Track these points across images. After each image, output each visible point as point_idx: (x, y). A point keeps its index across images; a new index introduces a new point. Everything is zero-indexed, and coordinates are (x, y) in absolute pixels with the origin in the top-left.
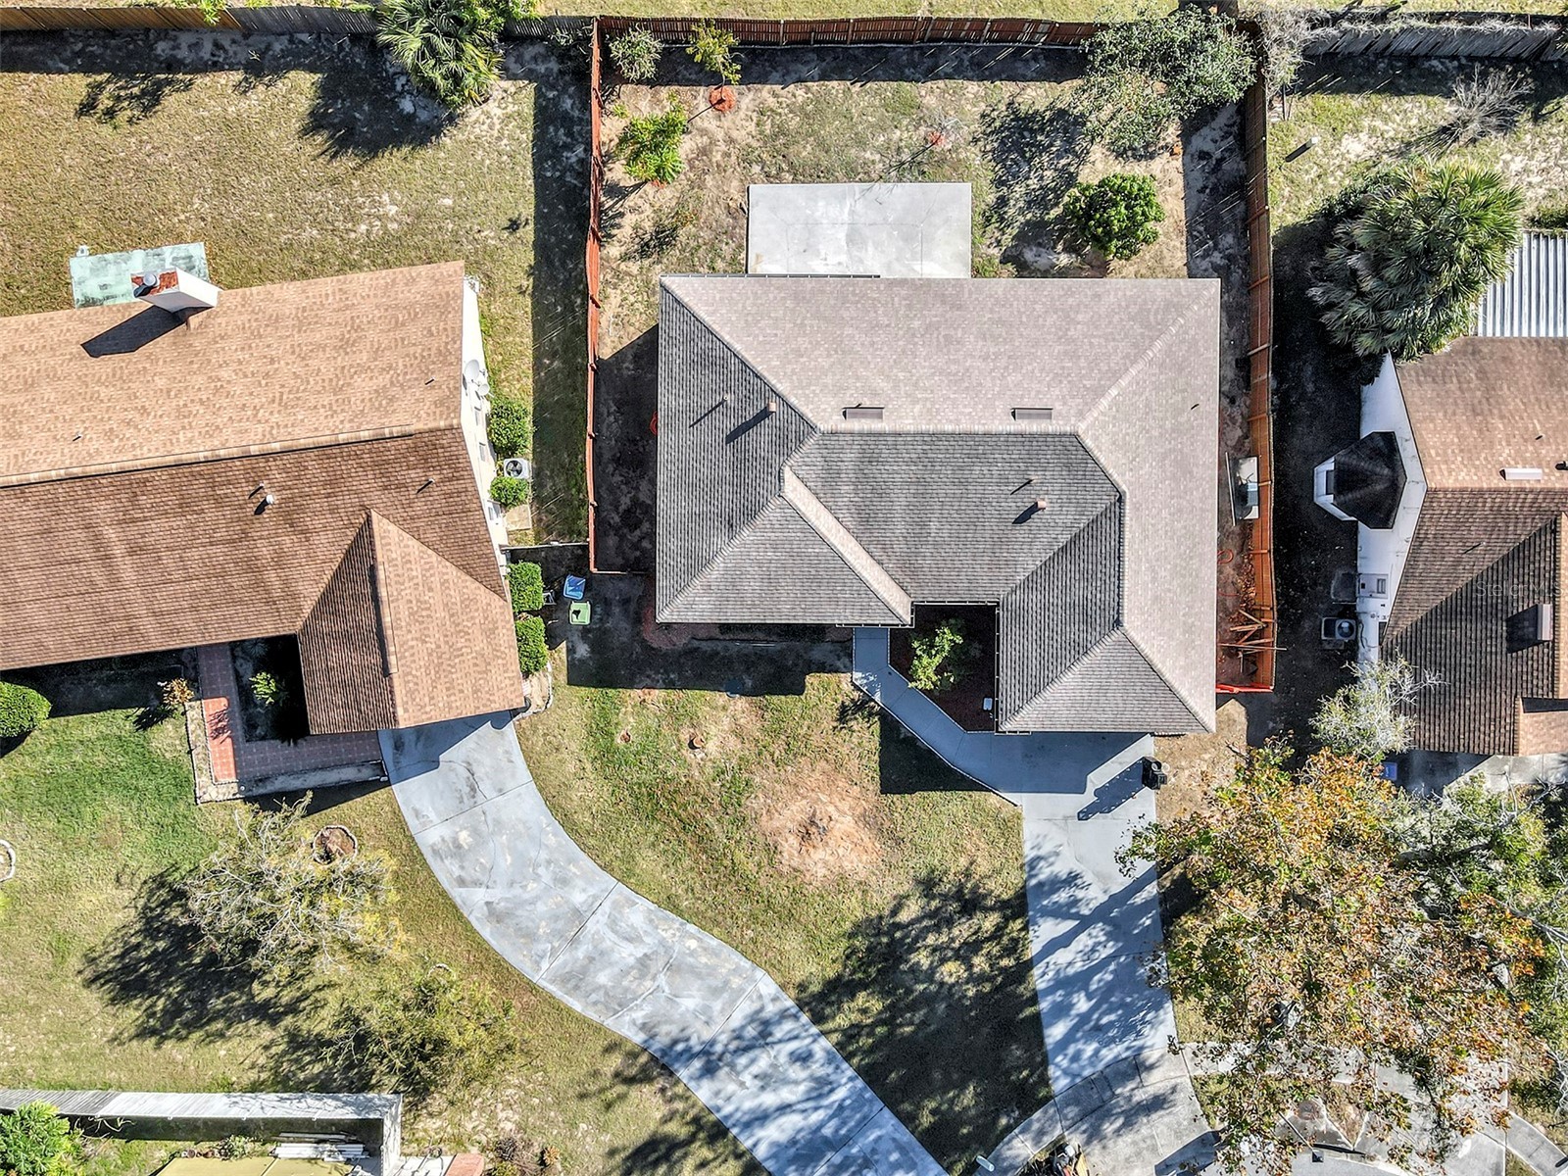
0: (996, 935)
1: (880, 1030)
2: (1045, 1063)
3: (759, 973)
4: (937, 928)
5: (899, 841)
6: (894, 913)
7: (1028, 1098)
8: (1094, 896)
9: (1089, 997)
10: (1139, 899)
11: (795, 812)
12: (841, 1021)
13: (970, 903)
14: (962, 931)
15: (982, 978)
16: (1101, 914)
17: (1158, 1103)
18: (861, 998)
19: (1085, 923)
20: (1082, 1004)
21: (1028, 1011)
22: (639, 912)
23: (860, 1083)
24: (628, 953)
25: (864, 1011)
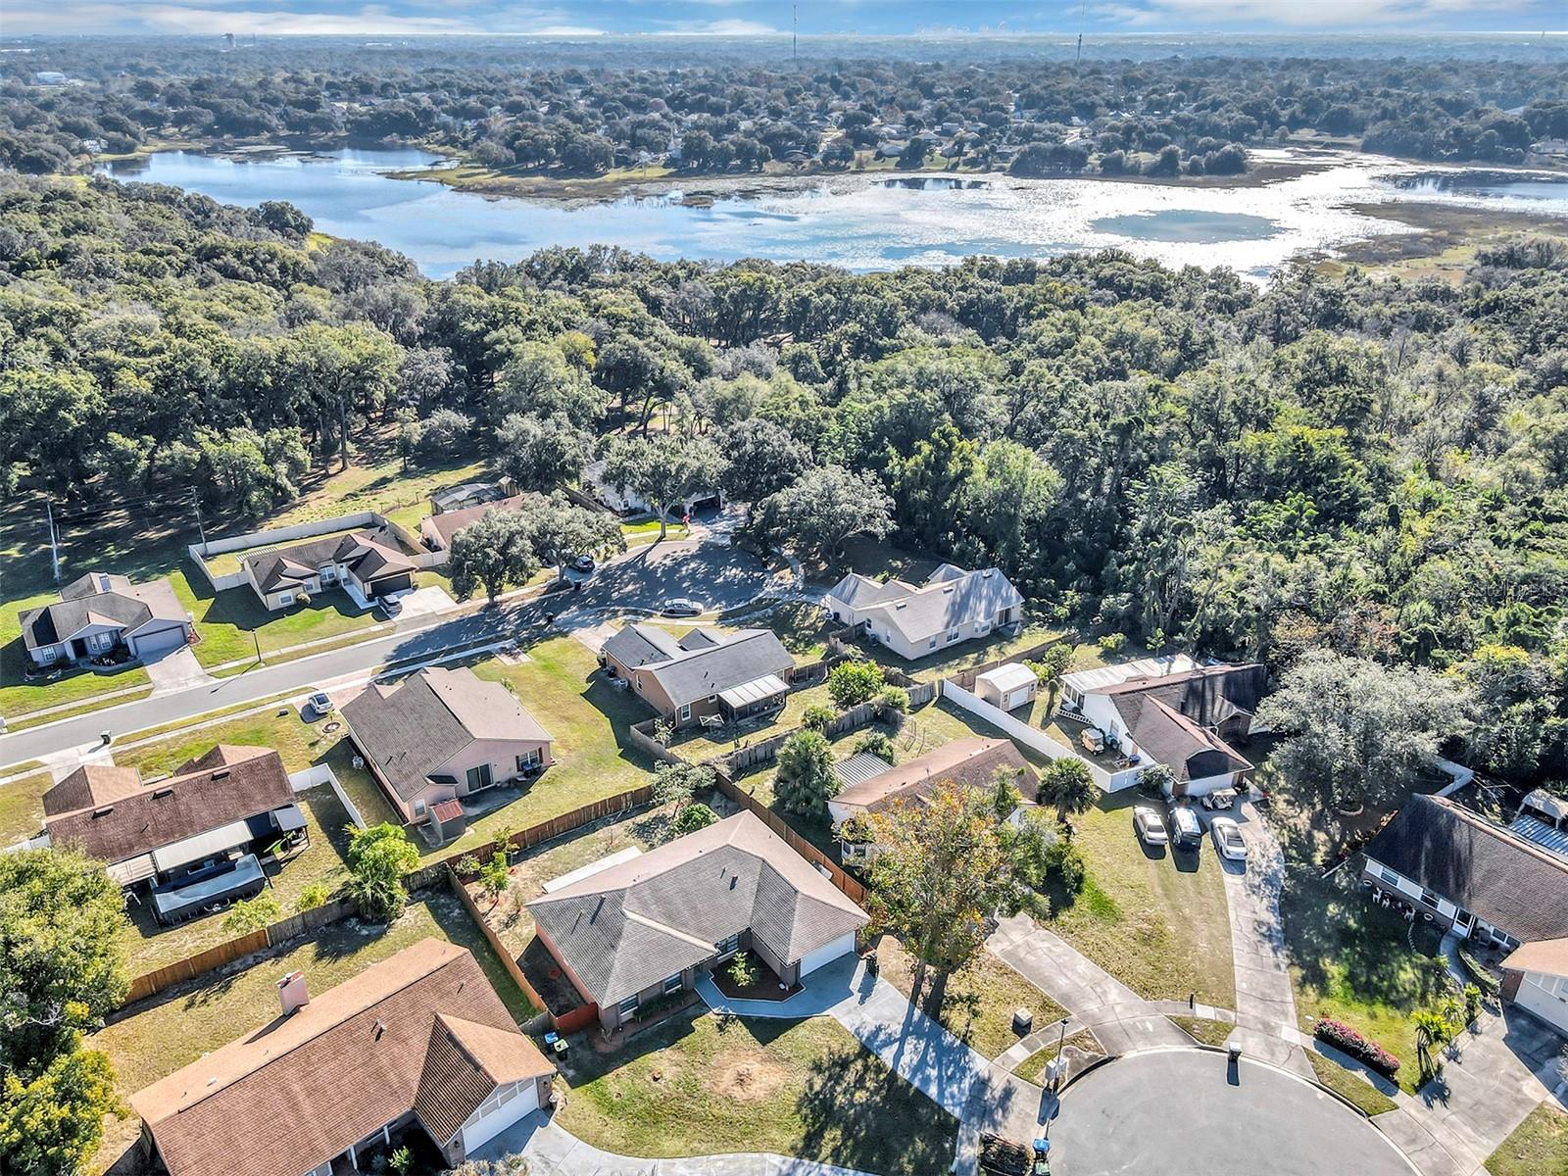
0: (866, 1068)
1: (850, 1143)
2: (941, 1108)
3: (766, 1155)
4: (837, 1083)
5: (788, 1060)
6: (811, 1089)
7: (948, 1128)
8: (896, 1029)
9: (933, 1067)
10: (916, 1017)
11: (728, 1077)
12: (826, 1151)
13: (844, 1064)
14: (850, 1077)
15: (877, 1091)
16: (905, 1034)
17: (1008, 1093)
18: (828, 1135)
19: (902, 1041)
20: (933, 1073)
21: (912, 1091)
22: (681, 1167)
25: (834, 1139)
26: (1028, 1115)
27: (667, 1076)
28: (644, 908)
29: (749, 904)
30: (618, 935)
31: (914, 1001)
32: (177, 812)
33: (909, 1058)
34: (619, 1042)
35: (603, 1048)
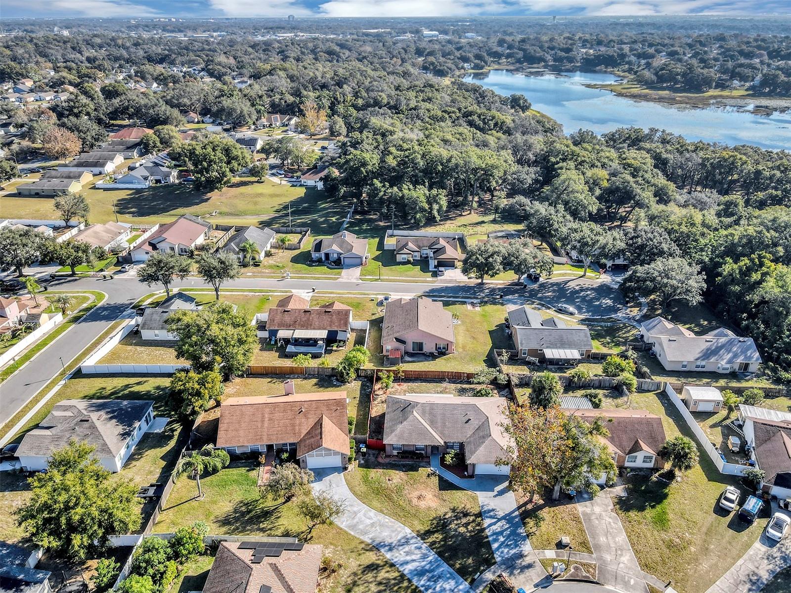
0: (474, 521)
1: (442, 543)
2: (493, 553)
3: (406, 528)
4: (457, 520)
5: (445, 500)
6: (444, 515)
7: (489, 562)
8: (501, 514)
9: (504, 537)
10: (514, 515)
11: (417, 493)
12: (430, 540)
13: (466, 515)
14: (464, 521)
15: (470, 532)
16: (504, 518)
17: (529, 566)
18: (436, 535)
19: (499, 520)
20: (502, 539)
21: (486, 540)
22: (372, 513)
23: (436, 556)
24: (368, 522)
25: (437, 538)
26: (532, 580)
27: (394, 481)
28: (423, 414)
29: (470, 433)
30: (405, 420)
31: (519, 508)
32: (308, 319)
33: (497, 528)
34: (387, 460)
35: (380, 460)
